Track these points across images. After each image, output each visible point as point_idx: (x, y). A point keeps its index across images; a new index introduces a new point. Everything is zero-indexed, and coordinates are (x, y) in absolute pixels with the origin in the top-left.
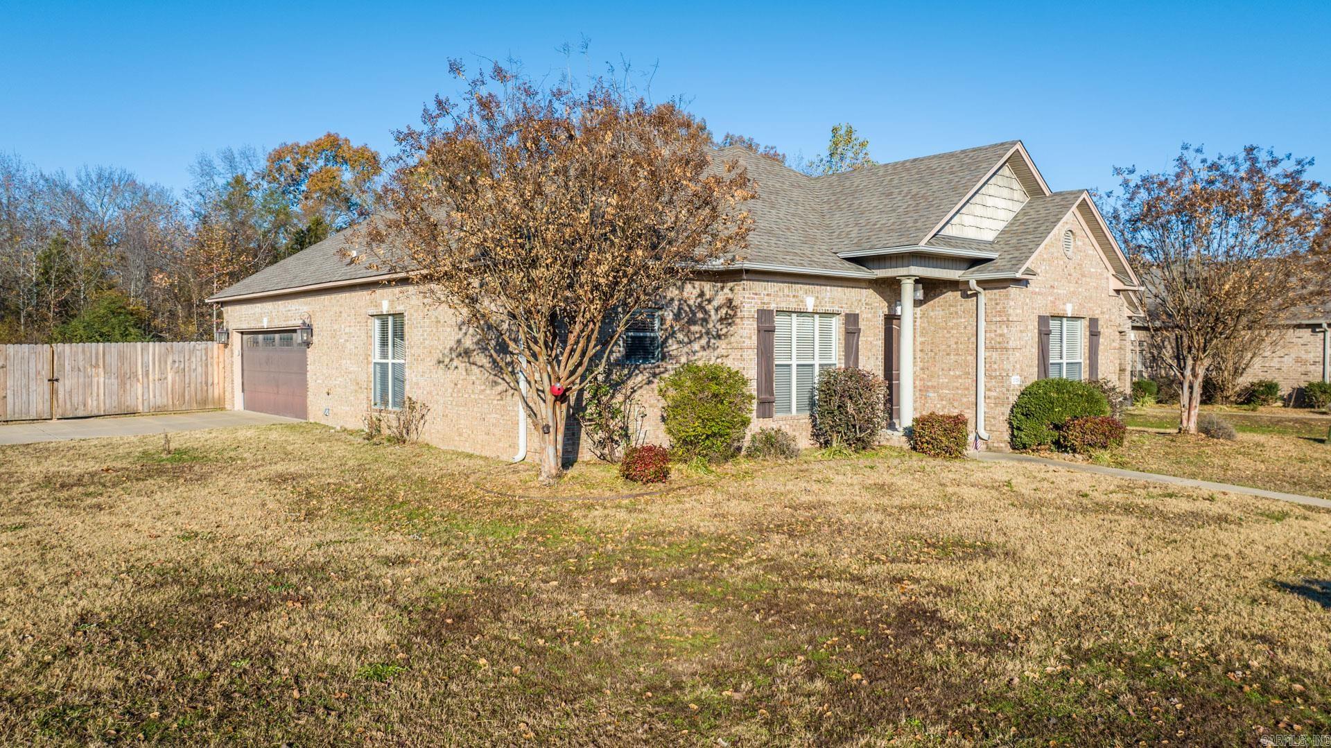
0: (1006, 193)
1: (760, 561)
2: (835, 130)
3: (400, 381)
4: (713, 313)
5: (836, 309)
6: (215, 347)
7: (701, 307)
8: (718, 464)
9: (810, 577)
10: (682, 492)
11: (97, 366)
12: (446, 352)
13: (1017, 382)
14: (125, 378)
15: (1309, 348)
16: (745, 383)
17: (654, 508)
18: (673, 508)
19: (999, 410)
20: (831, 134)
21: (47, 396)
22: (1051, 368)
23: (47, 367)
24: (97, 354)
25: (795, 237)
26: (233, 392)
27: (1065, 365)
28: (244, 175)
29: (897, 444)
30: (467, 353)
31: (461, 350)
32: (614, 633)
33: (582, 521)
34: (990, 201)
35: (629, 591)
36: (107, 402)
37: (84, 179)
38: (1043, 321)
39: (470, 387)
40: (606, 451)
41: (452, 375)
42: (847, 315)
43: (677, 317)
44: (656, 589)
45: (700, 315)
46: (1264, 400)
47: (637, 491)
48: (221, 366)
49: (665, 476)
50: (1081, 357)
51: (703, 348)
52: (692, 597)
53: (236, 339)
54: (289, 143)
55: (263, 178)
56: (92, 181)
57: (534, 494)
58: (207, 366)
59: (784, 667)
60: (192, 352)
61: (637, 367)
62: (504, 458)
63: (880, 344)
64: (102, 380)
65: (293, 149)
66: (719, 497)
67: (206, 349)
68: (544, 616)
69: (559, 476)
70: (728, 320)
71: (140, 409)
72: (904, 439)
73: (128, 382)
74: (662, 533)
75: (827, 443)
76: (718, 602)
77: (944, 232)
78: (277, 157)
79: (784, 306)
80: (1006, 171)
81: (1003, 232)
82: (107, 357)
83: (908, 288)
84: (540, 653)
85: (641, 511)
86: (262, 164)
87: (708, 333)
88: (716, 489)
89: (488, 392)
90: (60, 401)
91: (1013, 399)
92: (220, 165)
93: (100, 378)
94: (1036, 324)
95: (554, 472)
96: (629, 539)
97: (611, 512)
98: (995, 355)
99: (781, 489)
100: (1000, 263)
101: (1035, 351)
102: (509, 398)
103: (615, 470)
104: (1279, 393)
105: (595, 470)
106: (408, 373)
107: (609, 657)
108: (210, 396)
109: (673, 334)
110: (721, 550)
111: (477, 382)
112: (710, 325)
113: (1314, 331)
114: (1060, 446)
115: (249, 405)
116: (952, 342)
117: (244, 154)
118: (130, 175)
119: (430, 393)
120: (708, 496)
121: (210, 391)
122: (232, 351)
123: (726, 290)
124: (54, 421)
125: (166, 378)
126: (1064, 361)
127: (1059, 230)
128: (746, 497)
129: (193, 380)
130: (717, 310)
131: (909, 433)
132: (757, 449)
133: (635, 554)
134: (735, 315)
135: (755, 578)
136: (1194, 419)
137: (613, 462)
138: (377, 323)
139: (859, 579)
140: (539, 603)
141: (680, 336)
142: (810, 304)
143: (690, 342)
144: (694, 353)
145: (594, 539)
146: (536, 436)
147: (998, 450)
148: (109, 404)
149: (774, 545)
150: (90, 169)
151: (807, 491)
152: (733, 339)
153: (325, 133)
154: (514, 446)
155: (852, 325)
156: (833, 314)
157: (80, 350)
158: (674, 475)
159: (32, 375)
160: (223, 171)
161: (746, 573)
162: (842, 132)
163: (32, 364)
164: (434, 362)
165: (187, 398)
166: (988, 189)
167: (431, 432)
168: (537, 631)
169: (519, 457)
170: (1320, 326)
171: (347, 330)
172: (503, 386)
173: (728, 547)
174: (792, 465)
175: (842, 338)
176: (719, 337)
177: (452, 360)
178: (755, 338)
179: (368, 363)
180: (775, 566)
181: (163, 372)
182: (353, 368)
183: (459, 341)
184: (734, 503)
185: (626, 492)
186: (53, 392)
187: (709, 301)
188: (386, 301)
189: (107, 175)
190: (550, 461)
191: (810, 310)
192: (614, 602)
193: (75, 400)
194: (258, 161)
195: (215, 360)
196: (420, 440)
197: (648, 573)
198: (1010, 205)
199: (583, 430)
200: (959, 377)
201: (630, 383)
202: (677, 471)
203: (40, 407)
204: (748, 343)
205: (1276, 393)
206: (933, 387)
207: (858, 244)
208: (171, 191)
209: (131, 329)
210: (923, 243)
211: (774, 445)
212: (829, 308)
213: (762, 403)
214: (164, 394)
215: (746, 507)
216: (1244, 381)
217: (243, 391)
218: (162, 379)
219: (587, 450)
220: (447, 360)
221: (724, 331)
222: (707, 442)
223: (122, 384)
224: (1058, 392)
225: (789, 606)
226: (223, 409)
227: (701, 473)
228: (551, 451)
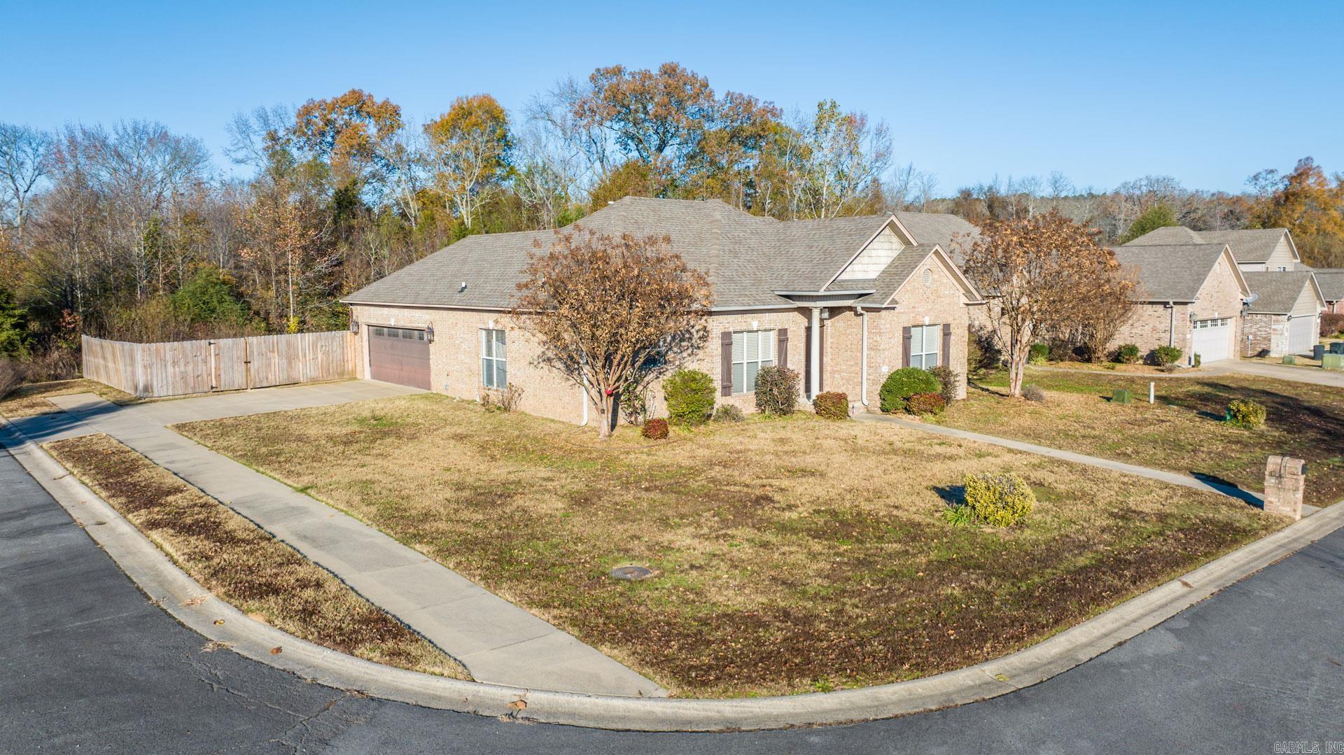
0: (887, 246)
1: (707, 478)
2: (820, 106)
3: (502, 371)
4: (695, 333)
5: (772, 327)
6: (348, 334)
7: (688, 331)
8: (697, 426)
9: (728, 485)
10: (676, 444)
11: (273, 351)
12: (535, 357)
13: (886, 370)
14: (291, 359)
15: (1162, 319)
16: (711, 381)
17: (660, 453)
18: (670, 454)
19: (875, 387)
20: (817, 109)
21: (244, 374)
22: (912, 359)
23: (243, 353)
24: (273, 341)
25: (747, 282)
26: (363, 366)
27: (924, 356)
28: (276, 131)
29: (808, 410)
30: (549, 360)
31: (545, 357)
32: (645, 504)
33: (625, 461)
34: (874, 253)
35: (650, 491)
36: (281, 376)
37: (121, 133)
38: (906, 331)
39: (552, 381)
40: (633, 419)
41: (539, 372)
42: (780, 330)
43: (674, 338)
44: (661, 490)
45: (687, 336)
46: (1128, 360)
47: (651, 444)
48: (353, 347)
49: (666, 435)
50: (937, 349)
51: (689, 355)
52: (675, 493)
53: (364, 329)
54: (317, 99)
55: (294, 133)
56: (128, 135)
57: (598, 446)
58: (343, 348)
59: (705, 514)
60: (333, 338)
61: (650, 369)
62: (574, 422)
63: (802, 346)
64: (277, 361)
65: (322, 105)
66: (694, 447)
67: (342, 336)
68: (617, 499)
69: (610, 436)
70: (704, 338)
71: (302, 380)
72: (813, 407)
73: (293, 362)
74: (664, 466)
75: (763, 411)
76: (686, 495)
77: (841, 278)
78: (306, 112)
79: (738, 328)
80: (887, 231)
81: (884, 272)
82: (280, 345)
83: (816, 315)
84: (619, 510)
85: (653, 455)
86: (293, 121)
87: (692, 346)
88: (693, 442)
89: (563, 384)
90: (252, 376)
91: (883, 381)
92: (255, 124)
93: (275, 359)
94: (901, 332)
95: (607, 434)
96: (648, 469)
97: (639, 456)
98: (873, 353)
99: (728, 442)
100: (876, 296)
101: (900, 349)
102: (577, 388)
103: (639, 431)
104: (1139, 354)
105: (627, 431)
106: (508, 368)
107: (644, 512)
108: (346, 369)
109: (671, 349)
110: (691, 474)
111: (556, 378)
112: (694, 341)
113: (1165, 307)
114: (908, 410)
115: (374, 377)
116: (849, 343)
117: (275, 112)
118: (163, 128)
119: (524, 381)
120: (688, 446)
121: (346, 366)
122: (362, 338)
123: (703, 321)
124: (249, 390)
125: (317, 358)
126: (924, 353)
127: (920, 270)
128: (708, 447)
129: (335, 359)
130: (697, 332)
131: (815, 404)
132: (719, 417)
133: (651, 476)
134: (708, 336)
135: (703, 486)
136: (1018, 387)
137: (637, 425)
138: (484, 333)
139: (747, 486)
140: (614, 495)
141: (675, 349)
142: (755, 326)
143: (681, 352)
144: (684, 358)
145: (632, 469)
146: (595, 414)
147: (874, 413)
148: (282, 378)
149: (716, 472)
150: (126, 123)
151: (741, 443)
152: (706, 350)
153: (351, 89)
154: (580, 416)
155: (783, 335)
156: (771, 330)
157: (263, 340)
158: (671, 434)
159: (235, 359)
160: (258, 129)
161: (700, 483)
162: (827, 107)
163: (235, 352)
164: (527, 362)
165: (331, 372)
166: (875, 245)
167: (526, 405)
168: (617, 504)
169: (583, 423)
170: (1168, 303)
171: (462, 335)
172: (573, 381)
173: (694, 472)
174: (738, 426)
175: (777, 344)
176: (699, 348)
177: (539, 363)
178: (720, 349)
179: (479, 358)
180: (713, 480)
181: (315, 353)
182: (468, 360)
183: (543, 353)
184: (701, 450)
185: (646, 444)
186: (248, 370)
187: (693, 327)
188: (490, 321)
189: (141, 128)
190: (605, 428)
191: (755, 329)
192: (644, 494)
193: (261, 375)
194: (289, 118)
195: (349, 344)
196: (518, 409)
197: (657, 483)
198: (889, 253)
199: (620, 407)
200: (853, 366)
201: (646, 379)
202: (673, 431)
203: (240, 381)
204: (715, 352)
205: (1136, 355)
206: (838, 371)
207: (786, 286)
208: (201, 142)
209: (226, 297)
210: (822, 290)
211: (729, 414)
212: (768, 327)
213: (724, 388)
214: (316, 368)
215: (707, 452)
216: (1112, 346)
217: (370, 366)
218: (315, 359)
219: (622, 419)
220: (536, 363)
221: (702, 345)
222: (690, 415)
223: (290, 363)
224: (908, 377)
225: (714, 495)
226: (355, 378)
227: (686, 432)
228: (605, 423)
